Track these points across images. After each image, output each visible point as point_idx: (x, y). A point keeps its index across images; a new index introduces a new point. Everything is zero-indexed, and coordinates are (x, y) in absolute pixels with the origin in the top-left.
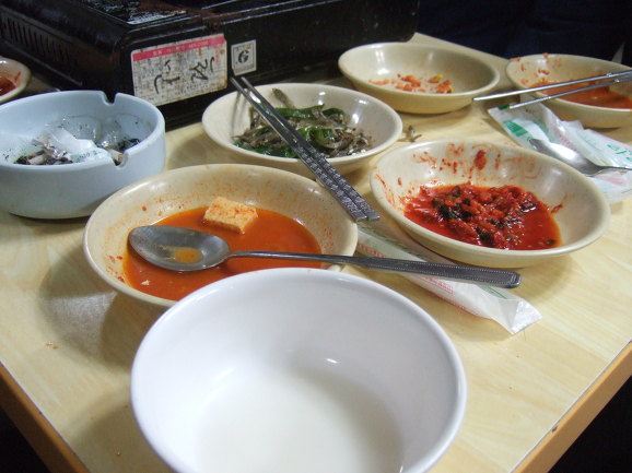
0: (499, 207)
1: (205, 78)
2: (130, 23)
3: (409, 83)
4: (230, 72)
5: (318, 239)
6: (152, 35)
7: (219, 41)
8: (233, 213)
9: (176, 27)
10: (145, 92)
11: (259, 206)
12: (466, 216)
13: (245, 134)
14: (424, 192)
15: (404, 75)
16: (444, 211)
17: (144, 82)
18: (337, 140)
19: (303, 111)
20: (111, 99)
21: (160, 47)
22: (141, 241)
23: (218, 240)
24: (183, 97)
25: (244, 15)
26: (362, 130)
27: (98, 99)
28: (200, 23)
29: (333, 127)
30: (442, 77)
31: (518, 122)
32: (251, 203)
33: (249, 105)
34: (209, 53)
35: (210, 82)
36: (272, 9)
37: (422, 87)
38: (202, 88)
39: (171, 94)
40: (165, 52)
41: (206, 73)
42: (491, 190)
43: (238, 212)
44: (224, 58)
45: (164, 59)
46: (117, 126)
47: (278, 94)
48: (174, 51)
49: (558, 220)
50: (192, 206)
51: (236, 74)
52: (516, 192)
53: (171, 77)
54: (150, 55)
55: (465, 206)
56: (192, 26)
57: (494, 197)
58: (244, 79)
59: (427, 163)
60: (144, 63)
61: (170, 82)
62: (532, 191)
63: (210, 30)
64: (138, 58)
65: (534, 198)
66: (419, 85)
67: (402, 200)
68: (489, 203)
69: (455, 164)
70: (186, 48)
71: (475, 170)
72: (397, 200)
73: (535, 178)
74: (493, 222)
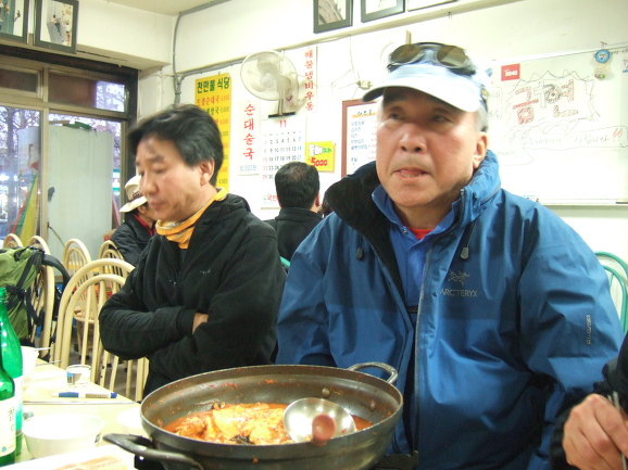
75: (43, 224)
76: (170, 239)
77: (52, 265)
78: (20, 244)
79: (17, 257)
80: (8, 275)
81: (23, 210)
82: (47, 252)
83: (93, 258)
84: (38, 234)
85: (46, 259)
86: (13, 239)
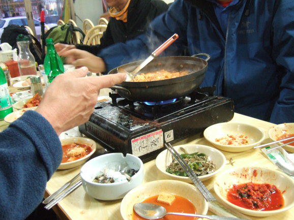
0: (261, 192)
1: (156, 145)
2: (131, 130)
3: (231, 138)
4: (164, 142)
5: (196, 207)
6: (138, 133)
7: (160, 132)
8: (167, 198)
9: (146, 130)
10: (136, 152)
11: (175, 194)
12: (249, 196)
13: (171, 165)
14: (234, 186)
15: (230, 135)
16: (241, 195)
17: (135, 149)
18: (203, 166)
19: (191, 155)
20: (125, 155)
21: (141, 137)
22: (137, 209)
23: (162, 208)
24: (149, 152)
25: (168, 122)
26: (212, 162)
27: (121, 156)
28: (154, 127)
29: (202, 161)
30: (244, 135)
31: (273, 154)
32: (173, 194)
33: (171, 154)
34: (156, 136)
35: (157, 146)
36: (178, 119)
37: (237, 140)
38: (155, 148)
39: (144, 152)
40: (142, 138)
41: (156, 143)
42: (259, 185)
43: (168, 197)
44: (162, 137)
45: (142, 140)
46: (127, 165)
47: (182, 149)
48: (145, 137)
49: (284, 196)
50: (153, 195)
51: (167, 142)
52: (268, 186)
53: (144, 146)
54: (138, 140)
55: (249, 192)
56: (151, 129)
57: (260, 188)
58: (169, 144)
59: (235, 176)
60: (136, 143)
61: (144, 148)
62: (275, 185)
63: (157, 129)
64: (133, 141)
65: (275, 187)
66: (235, 139)
67: (226, 190)
68: (257, 190)
69: (246, 175)
70: (149, 136)
71: (254, 177)
72: (224, 191)
73: (275, 180)
74: (258, 198)
75: (73, 14)
76: (118, 19)
77: (77, 30)
78: (64, 23)
79: (63, 28)
80: (60, 37)
81: (63, 9)
82: (75, 25)
83: (95, 25)
84: (72, 19)
85: (75, 28)
86: (61, 22)
